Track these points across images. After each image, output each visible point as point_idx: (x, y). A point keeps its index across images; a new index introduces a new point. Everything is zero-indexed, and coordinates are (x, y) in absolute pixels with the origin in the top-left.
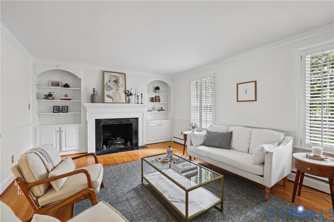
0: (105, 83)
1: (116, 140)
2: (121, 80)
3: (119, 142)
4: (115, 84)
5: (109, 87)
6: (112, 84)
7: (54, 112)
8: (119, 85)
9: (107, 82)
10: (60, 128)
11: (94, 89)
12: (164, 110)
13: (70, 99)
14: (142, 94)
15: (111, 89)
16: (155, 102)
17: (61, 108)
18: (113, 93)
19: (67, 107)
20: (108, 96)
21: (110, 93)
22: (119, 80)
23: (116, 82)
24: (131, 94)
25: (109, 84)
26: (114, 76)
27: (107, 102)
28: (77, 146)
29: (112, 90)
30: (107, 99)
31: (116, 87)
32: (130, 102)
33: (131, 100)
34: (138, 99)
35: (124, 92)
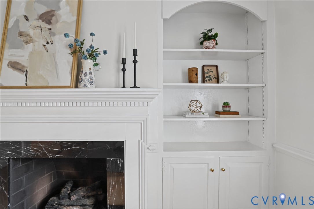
0: (11, 25)
2: (65, 12)
4: (44, 25)
5: (21, 34)
6: (31, 26)
8: (58, 27)
9: (17, 22)
12: (237, 113)
14: (135, 53)
15: (27, 43)
16: (204, 81)
18: (32, 54)
20: (14, 66)
21: (23, 55)
22: (56, 13)
23: (47, 18)
25: (24, 26)
29: (31, 45)
31: (46, 34)
32: (83, 84)
33: (86, 75)
34: (124, 70)
35: (70, 46)
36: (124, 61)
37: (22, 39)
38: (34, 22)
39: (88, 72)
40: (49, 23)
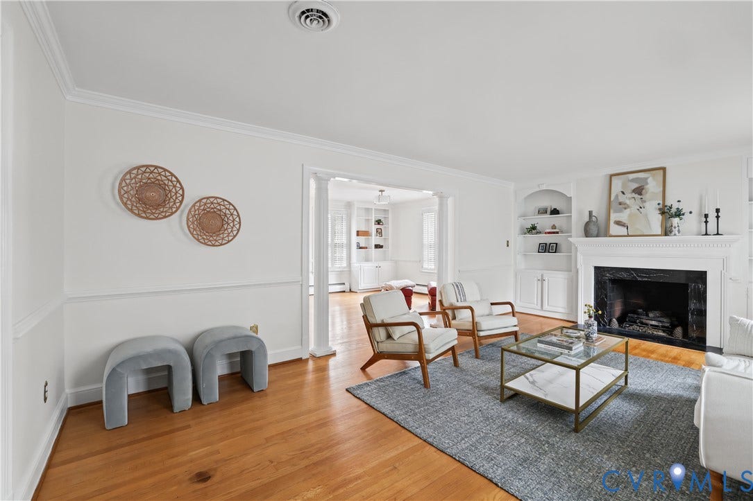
0: (612, 199)
1: (647, 315)
2: (653, 186)
3: (653, 323)
4: (636, 196)
5: (620, 204)
6: (627, 199)
7: (539, 252)
9: (617, 196)
10: (542, 276)
11: (590, 213)
13: (557, 233)
14: (718, 210)
15: (625, 209)
17: (548, 246)
18: (630, 216)
19: (557, 244)
20: (618, 223)
21: (623, 216)
22: (646, 187)
23: (639, 191)
24: (679, 214)
25: (622, 198)
26: (633, 180)
27: (613, 234)
28: (565, 308)
29: (628, 210)
30: (614, 229)
31: (638, 202)
32: (673, 233)
33: (675, 228)
34: (706, 222)
35: (660, 209)
36: (706, 216)
37: (621, 206)
38: (629, 195)
39: (677, 225)
40: (640, 194)
